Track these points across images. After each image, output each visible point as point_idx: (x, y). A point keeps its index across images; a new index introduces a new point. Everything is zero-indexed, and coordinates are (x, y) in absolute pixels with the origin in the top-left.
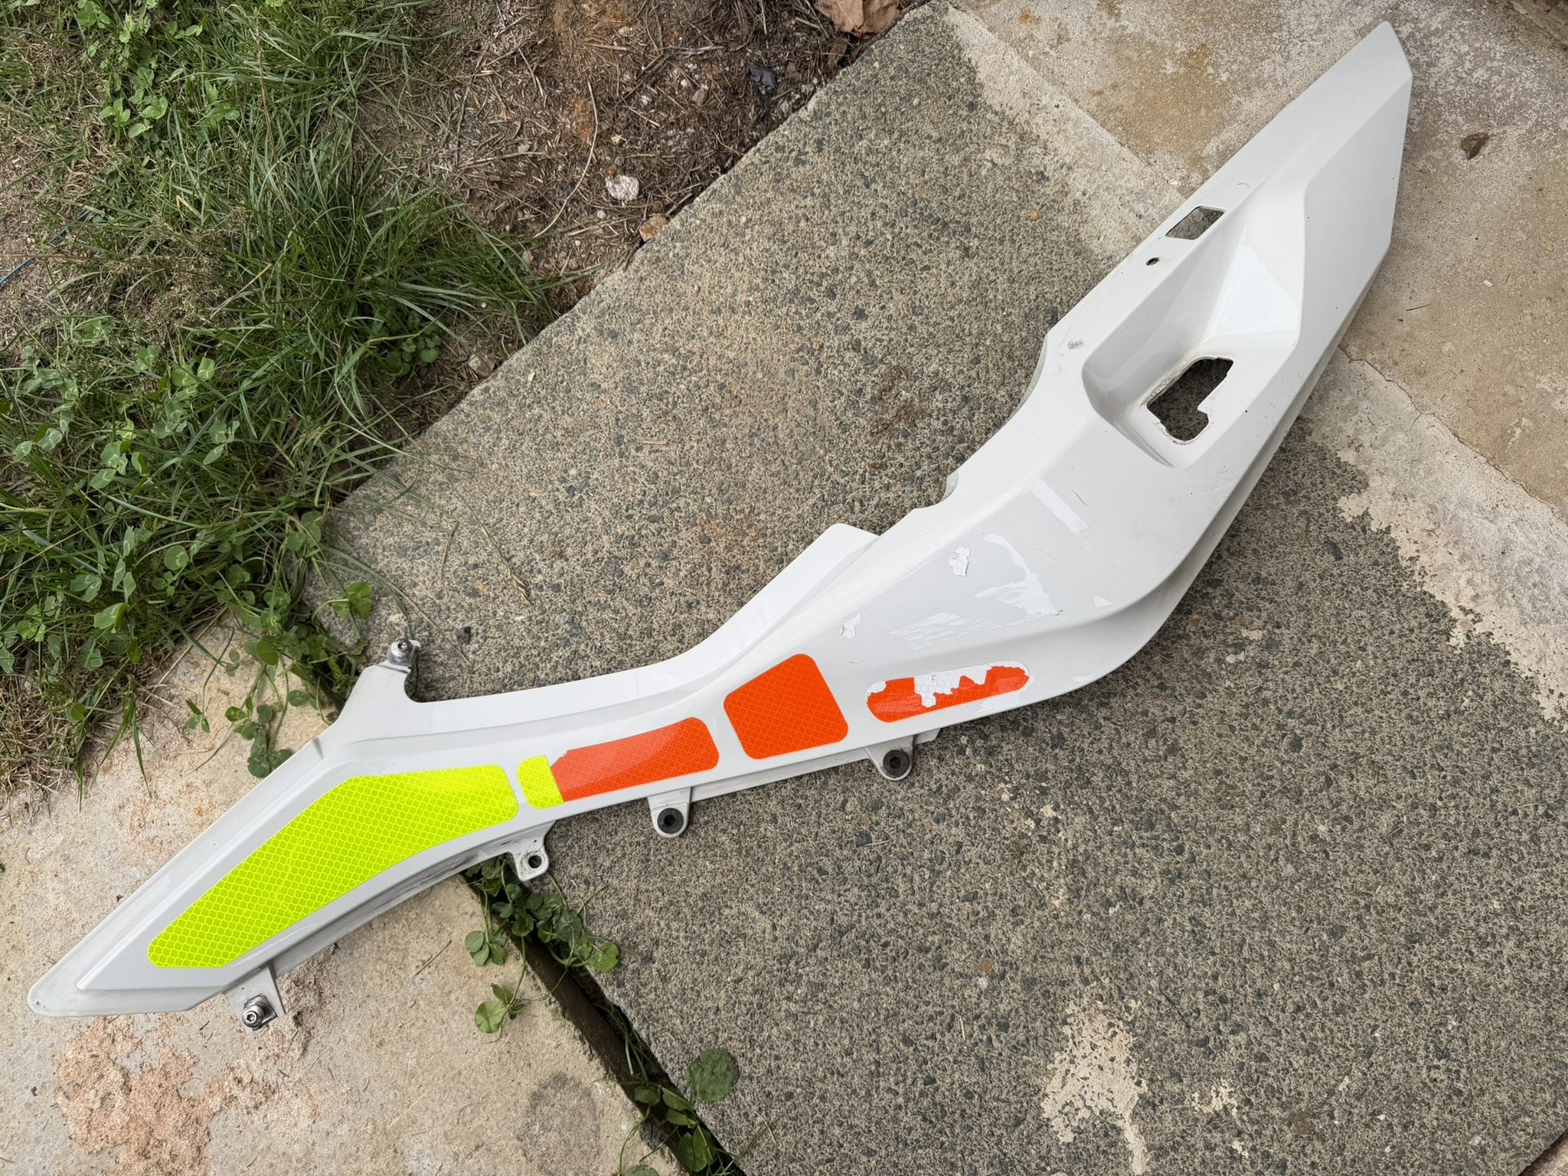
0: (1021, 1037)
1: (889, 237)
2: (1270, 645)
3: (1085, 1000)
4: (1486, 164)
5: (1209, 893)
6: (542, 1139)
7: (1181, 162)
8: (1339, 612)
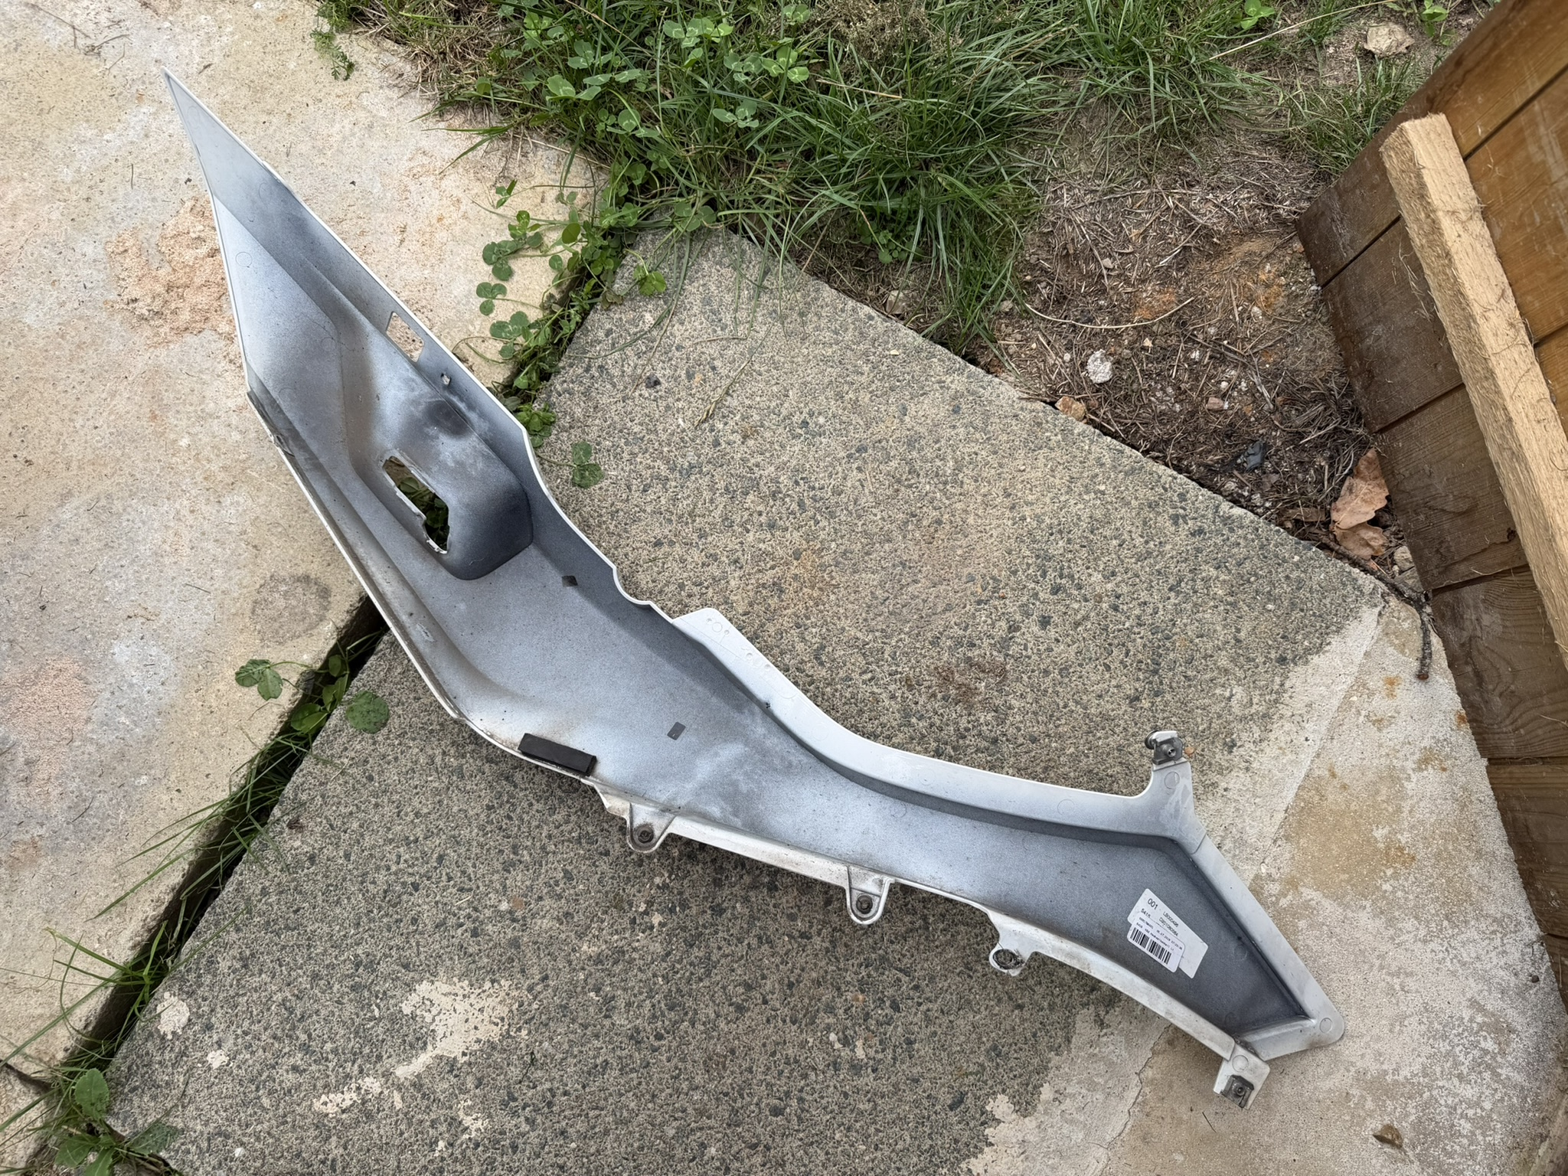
0: (471, 950)
1: (1127, 625)
2: (856, 1068)
3: (515, 993)
4: (1374, 1153)
5: (632, 1070)
6: (277, 595)
7: (1287, 870)
8: (903, 1119)
